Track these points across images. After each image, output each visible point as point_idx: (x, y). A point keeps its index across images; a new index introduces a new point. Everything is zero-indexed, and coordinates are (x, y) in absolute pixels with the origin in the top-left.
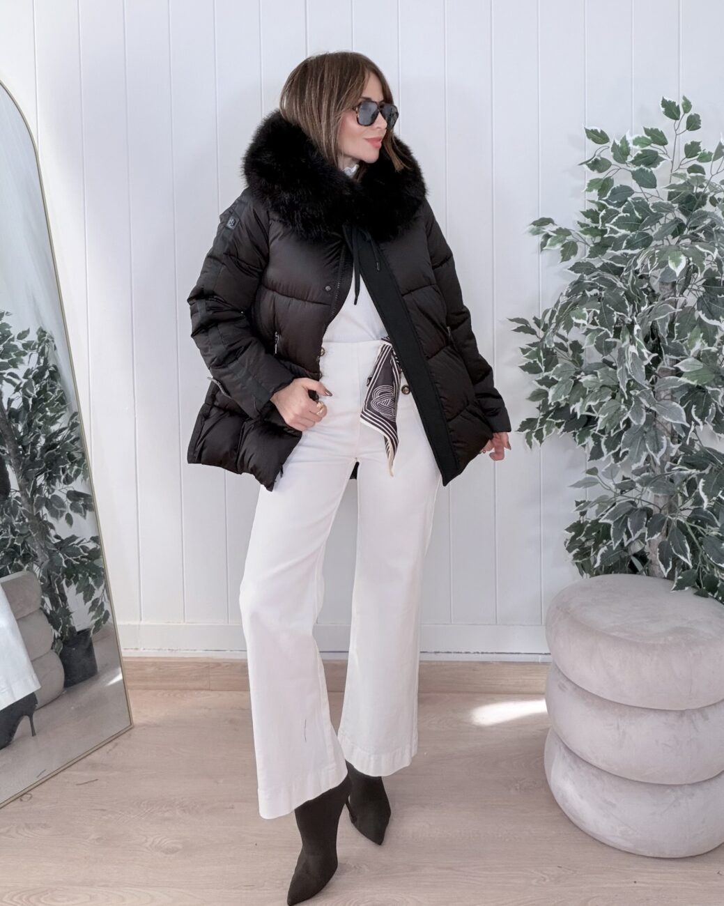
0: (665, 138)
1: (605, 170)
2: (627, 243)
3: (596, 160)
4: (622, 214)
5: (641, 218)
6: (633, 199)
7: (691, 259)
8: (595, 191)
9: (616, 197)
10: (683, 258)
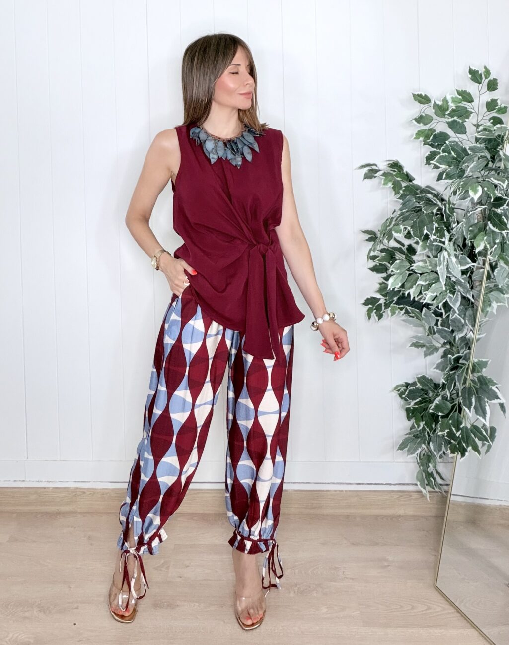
0: (472, 98)
1: (428, 123)
2: (446, 175)
3: (421, 116)
4: (442, 154)
5: (455, 156)
6: (450, 142)
7: (486, 189)
8: (421, 139)
9: (437, 140)
10: (480, 188)
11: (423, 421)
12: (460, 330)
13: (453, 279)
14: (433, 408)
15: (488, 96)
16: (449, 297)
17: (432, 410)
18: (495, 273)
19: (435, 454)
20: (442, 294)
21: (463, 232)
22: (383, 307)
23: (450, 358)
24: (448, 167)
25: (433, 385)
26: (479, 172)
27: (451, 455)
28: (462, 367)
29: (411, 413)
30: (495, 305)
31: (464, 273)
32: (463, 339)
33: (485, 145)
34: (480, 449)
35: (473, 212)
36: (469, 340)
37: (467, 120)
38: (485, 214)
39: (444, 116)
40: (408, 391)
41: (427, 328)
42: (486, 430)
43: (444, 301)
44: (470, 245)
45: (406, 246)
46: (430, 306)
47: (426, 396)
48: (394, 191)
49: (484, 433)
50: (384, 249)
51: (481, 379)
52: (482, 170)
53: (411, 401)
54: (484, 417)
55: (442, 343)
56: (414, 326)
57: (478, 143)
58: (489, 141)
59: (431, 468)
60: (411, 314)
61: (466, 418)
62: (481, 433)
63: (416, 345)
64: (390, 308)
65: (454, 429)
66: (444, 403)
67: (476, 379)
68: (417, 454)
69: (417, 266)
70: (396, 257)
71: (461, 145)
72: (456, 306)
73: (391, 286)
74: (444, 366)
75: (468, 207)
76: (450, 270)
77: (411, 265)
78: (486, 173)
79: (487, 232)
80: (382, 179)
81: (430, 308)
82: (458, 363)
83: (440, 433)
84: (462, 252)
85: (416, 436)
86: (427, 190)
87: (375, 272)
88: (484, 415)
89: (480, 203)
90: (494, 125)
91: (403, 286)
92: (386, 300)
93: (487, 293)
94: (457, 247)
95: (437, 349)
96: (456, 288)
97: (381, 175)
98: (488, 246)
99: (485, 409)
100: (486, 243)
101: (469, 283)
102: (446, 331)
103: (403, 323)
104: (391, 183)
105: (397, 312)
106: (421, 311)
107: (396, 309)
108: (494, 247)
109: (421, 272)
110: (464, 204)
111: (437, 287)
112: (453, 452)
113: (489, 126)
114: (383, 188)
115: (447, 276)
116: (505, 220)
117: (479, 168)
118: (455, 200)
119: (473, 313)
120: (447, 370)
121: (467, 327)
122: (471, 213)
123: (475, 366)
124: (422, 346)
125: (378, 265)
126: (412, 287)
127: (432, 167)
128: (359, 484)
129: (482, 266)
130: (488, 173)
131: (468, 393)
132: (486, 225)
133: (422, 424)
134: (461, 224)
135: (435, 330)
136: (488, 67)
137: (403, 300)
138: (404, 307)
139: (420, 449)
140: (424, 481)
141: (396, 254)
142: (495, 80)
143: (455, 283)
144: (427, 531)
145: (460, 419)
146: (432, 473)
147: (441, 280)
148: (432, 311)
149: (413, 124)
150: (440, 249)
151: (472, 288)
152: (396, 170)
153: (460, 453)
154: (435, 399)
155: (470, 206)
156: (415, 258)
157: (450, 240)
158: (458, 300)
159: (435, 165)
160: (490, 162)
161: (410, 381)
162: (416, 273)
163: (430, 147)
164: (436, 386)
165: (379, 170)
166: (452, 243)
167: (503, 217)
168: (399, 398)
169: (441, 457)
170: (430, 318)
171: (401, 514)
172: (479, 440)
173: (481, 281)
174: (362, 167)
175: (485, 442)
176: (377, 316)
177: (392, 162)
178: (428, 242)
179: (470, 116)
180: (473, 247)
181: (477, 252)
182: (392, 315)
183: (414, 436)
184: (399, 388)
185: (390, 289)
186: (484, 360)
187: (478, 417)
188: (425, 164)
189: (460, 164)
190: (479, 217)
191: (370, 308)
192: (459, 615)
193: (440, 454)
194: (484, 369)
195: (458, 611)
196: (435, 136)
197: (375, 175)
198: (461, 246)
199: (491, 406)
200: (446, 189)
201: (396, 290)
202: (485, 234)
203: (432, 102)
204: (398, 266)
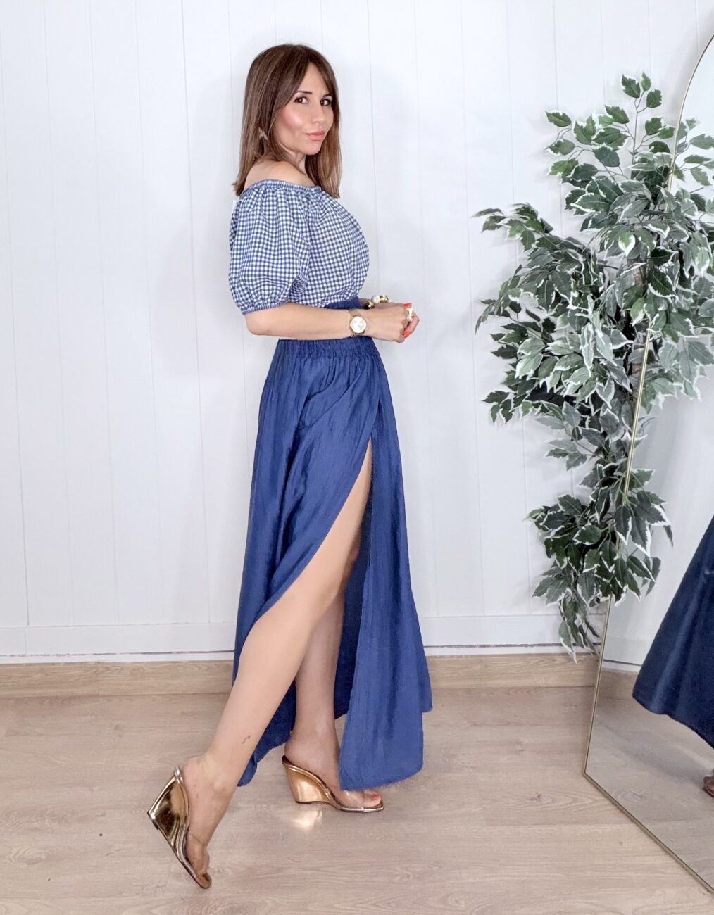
0: (627, 118)
1: (569, 153)
2: (592, 222)
3: (559, 142)
4: (587, 194)
5: (605, 196)
6: (598, 178)
7: (640, 238)
8: (559, 174)
9: (580, 175)
10: (633, 239)
11: (567, 556)
12: (614, 431)
13: (603, 362)
14: (578, 536)
15: (649, 115)
16: (598, 387)
17: (577, 539)
18: (659, 354)
19: (584, 600)
20: (588, 383)
21: (615, 298)
22: (512, 405)
23: (600, 468)
24: (594, 211)
25: (580, 507)
26: (637, 217)
27: (603, 599)
28: (616, 480)
29: (551, 547)
30: (661, 397)
31: (617, 353)
32: (619, 443)
33: (645, 180)
34: (639, 587)
35: (628, 271)
36: (625, 443)
37: (619, 147)
38: (645, 274)
39: (588, 142)
40: (546, 517)
41: (571, 431)
42: (647, 563)
43: (593, 392)
44: (624, 316)
45: (542, 321)
46: (574, 402)
47: (571, 523)
48: (524, 244)
49: (645, 566)
50: (512, 325)
51: (643, 496)
52: (640, 215)
53: (551, 530)
54: (644, 545)
55: (593, 451)
56: (553, 428)
57: (635, 178)
58: (649, 175)
59: (580, 620)
60: (548, 413)
61: (621, 548)
62: (640, 566)
63: (556, 453)
64: (521, 405)
65: (605, 563)
66: (593, 530)
67: (636, 496)
68: (560, 602)
69: (555, 345)
70: (528, 335)
71: (612, 181)
72: (608, 399)
73: (520, 374)
74: (593, 480)
75: (622, 265)
76: (598, 350)
77: (546, 344)
78: (646, 219)
79: (647, 297)
80: (507, 229)
81: (575, 404)
82: (612, 475)
83: (587, 570)
84: (614, 326)
85: (559, 577)
86: (569, 244)
87: (500, 358)
88: (644, 541)
89: (638, 260)
90: (655, 154)
91: (536, 374)
92: (515, 394)
93: (649, 381)
94: (607, 319)
95: (583, 458)
96: (607, 374)
97: (507, 224)
98: (649, 316)
99: (645, 534)
100: (646, 312)
101: (625, 366)
102: (593, 432)
103: (538, 423)
104: (521, 234)
105: (531, 410)
106: (561, 407)
107: (530, 407)
108: (655, 318)
109: (560, 354)
110: (616, 261)
111: (582, 373)
112: (605, 595)
113: (647, 155)
114: (509, 241)
115: (595, 359)
116: (670, 281)
117: (637, 213)
118: (603, 256)
119: (631, 408)
120: (598, 484)
121: (623, 427)
122: (625, 272)
123: (634, 479)
124: (564, 454)
125: (505, 346)
126: (548, 375)
127: (575, 212)
128: (484, 646)
129: (643, 345)
130: (649, 219)
131: (623, 514)
132: (646, 288)
133: (566, 560)
134: (611, 286)
135: (581, 431)
136: (647, 75)
137: (539, 393)
138: (540, 404)
139: (563, 595)
140: (569, 636)
141: (528, 330)
142: (658, 92)
143: (606, 367)
144: (576, 706)
145: (615, 550)
146: (581, 626)
147: (586, 363)
148: (578, 407)
149: (548, 154)
150: (585, 321)
151: (630, 373)
152: (527, 217)
153: (614, 595)
155: (625, 263)
156: (553, 336)
157: (595, 308)
158: (611, 391)
159: (578, 209)
160: (652, 204)
161: (551, 505)
162: (554, 355)
163: (572, 185)
164: (583, 507)
165: (504, 218)
166: (598, 313)
167: (667, 277)
168: (536, 528)
169: (592, 604)
170: (573, 416)
171: (542, 686)
172: (638, 575)
173: (641, 364)
174: (482, 213)
175: (646, 578)
176: (504, 416)
177: (521, 206)
178: (569, 312)
179: (624, 141)
180: (629, 319)
181: (634, 323)
182: (524, 414)
183: (555, 577)
184: (536, 515)
185: (518, 377)
186: (646, 470)
187: (636, 545)
188: (566, 209)
189: (611, 207)
190: (637, 279)
191: (495, 406)
192: (614, 807)
193: (591, 599)
194: (646, 483)
195: (614, 802)
196: (578, 171)
197: (499, 224)
198: (613, 318)
199: (653, 531)
200: (592, 240)
201: (528, 379)
202: (645, 301)
203: (574, 124)
204: (528, 346)
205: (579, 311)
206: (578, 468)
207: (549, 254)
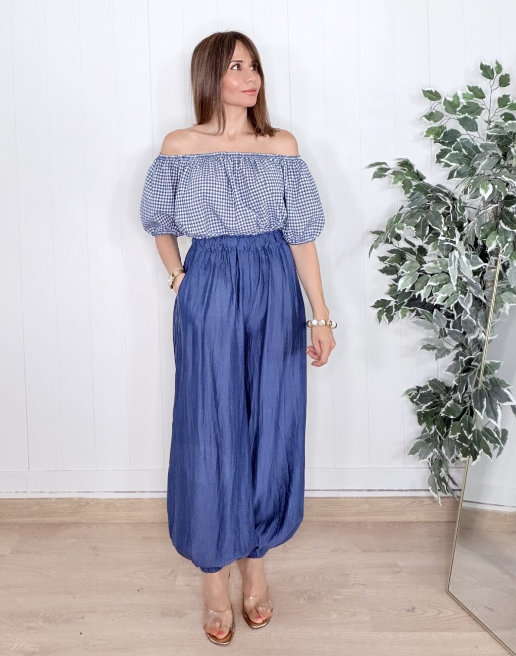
0: (483, 94)
1: (439, 120)
2: (457, 173)
3: (432, 113)
4: (453, 152)
5: (466, 154)
6: (461, 139)
7: (496, 187)
8: (432, 136)
9: (447, 138)
10: (490, 186)
11: (434, 425)
12: (472, 331)
13: (464, 279)
14: (444, 412)
15: (500, 92)
16: (460, 298)
17: (443, 413)
18: (507, 274)
19: (448, 459)
20: (453, 295)
21: (474, 231)
22: (394, 310)
23: (462, 360)
24: (459, 165)
25: (444, 388)
26: (491, 170)
27: (463, 459)
28: (474, 369)
29: (422, 418)
30: (507, 306)
31: (475, 273)
32: (475, 340)
33: (497, 142)
34: (491, 451)
35: (484, 211)
36: (481, 341)
37: (478, 116)
38: (497, 214)
39: (455, 112)
40: (419, 395)
41: (439, 331)
42: (498, 433)
43: (456, 302)
44: (481, 244)
45: (417, 247)
46: (441, 308)
47: (437, 400)
48: (404, 189)
49: (496, 436)
50: (394, 250)
51: (493, 381)
52: (493, 168)
53: (422, 405)
54: (496, 420)
55: (455, 345)
56: (425, 328)
57: (489, 140)
58: (500, 138)
59: (443, 473)
60: (422, 317)
61: (478, 421)
62: (493, 435)
63: (427, 347)
64: (400, 311)
65: (465, 432)
66: (455, 406)
67: (488, 381)
68: (429, 459)
69: (428, 267)
70: (407, 258)
71: (473, 142)
72: (468, 307)
73: (401, 287)
74: (455, 369)
75: (480, 206)
76: (461, 270)
77: (421, 265)
78: (498, 171)
79: (499, 231)
80: (392, 177)
81: (442, 310)
82: (470, 365)
83: (451, 437)
84: (473, 252)
85: (428, 441)
86: (438, 189)
87: (385, 274)
88: (495, 417)
89: (492, 202)
90: (506, 122)
91: (413, 287)
92: (396, 302)
93: (499, 294)
94: (468, 247)
95: (448, 351)
96: (468, 288)
97: (391, 174)
98: (500, 245)
99: (497, 411)
100: (498, 242)
101: (481, 283)
102: (457, 332)
103: (414, 325)
104: (402, 182)
105: (408, 314)
106: (432, 313)
107: (407, 312)
108: (506, 246)
109: (431, 273)
110: (475, 203)
111: (449, 288)
112: (464, 456)
113: (500, 123)
114: (393, 187)
115: (458, 277)
117: (491, 166)
118: (466, 198)
119: (485, 315)
120: (459, 372)
121: (479, 329)
122: (482, 211)
123: (487, 368)
124: (434, 348)
125: (388, 266)
126: (422, 288)
127: (443, 166)
128: (370, 490)
129: (495, 267)
130: (501, 171)
131: (479, 395)
132: (498, 224)
133: (434, 428)
134: (472, 223)
135: (447, 332)
136: (499, 63)
137: (414, 302)
138: (414, 309)
139: (432, 454)
140: (436, 485)
141: (406, 255)
142: (507, 75)
143: (466, 283)
144: (439, 537)
145: (473, 422)
146: (444, 477)
147: (452, 280)
148: (443, 313)
149: (423, 121)
150: (451, 249)
151: (484, 288)
152: (406, 169)
153: (471, 456)
154: (447, 402)
155: (482, 205)
156: (426, 258)
157: (461, 239)
158: (469, 301)
159: (446, 163)
160: (502, 160)
161: (422, 385)
162: (426, 274)
163: (441, 145)
164: (448, 389)
165: (389, 169)
166: (463, 243)
168: (411, 403)
169: (453, 461)
170: (441, 319)
171: (414, 521)
172: (491, 442)
173: (493, 282)
174: (372, 165)
175: (497, 444)
176: (387, 318)
177: (402, 160)
178: (439, 241)
179: (481, 112)
180: (484, 247)
181: (489, 250)
182: (403, 317)
183: (425, 440)
184: (410, 393)
185: (400, 290)
186: (496, 361)
187: (490, 419)
188: (436, 163)
189: (472, 162)
190: (490, 216)
191: (380, 311)
192: (470, 618)
193: (452, 458)
194: (496, 371)
195: (470, 614)
196: (446, 133)
197: (385, 174)
198: (473, 246)
199: (503, 408)
200: (457, 187)
201: (406, 291)
202: (498, 233)
203: (443, 99)
204: (408, 267)
205: (447, 241)
206: (443, 359)
207: (424, 198)
